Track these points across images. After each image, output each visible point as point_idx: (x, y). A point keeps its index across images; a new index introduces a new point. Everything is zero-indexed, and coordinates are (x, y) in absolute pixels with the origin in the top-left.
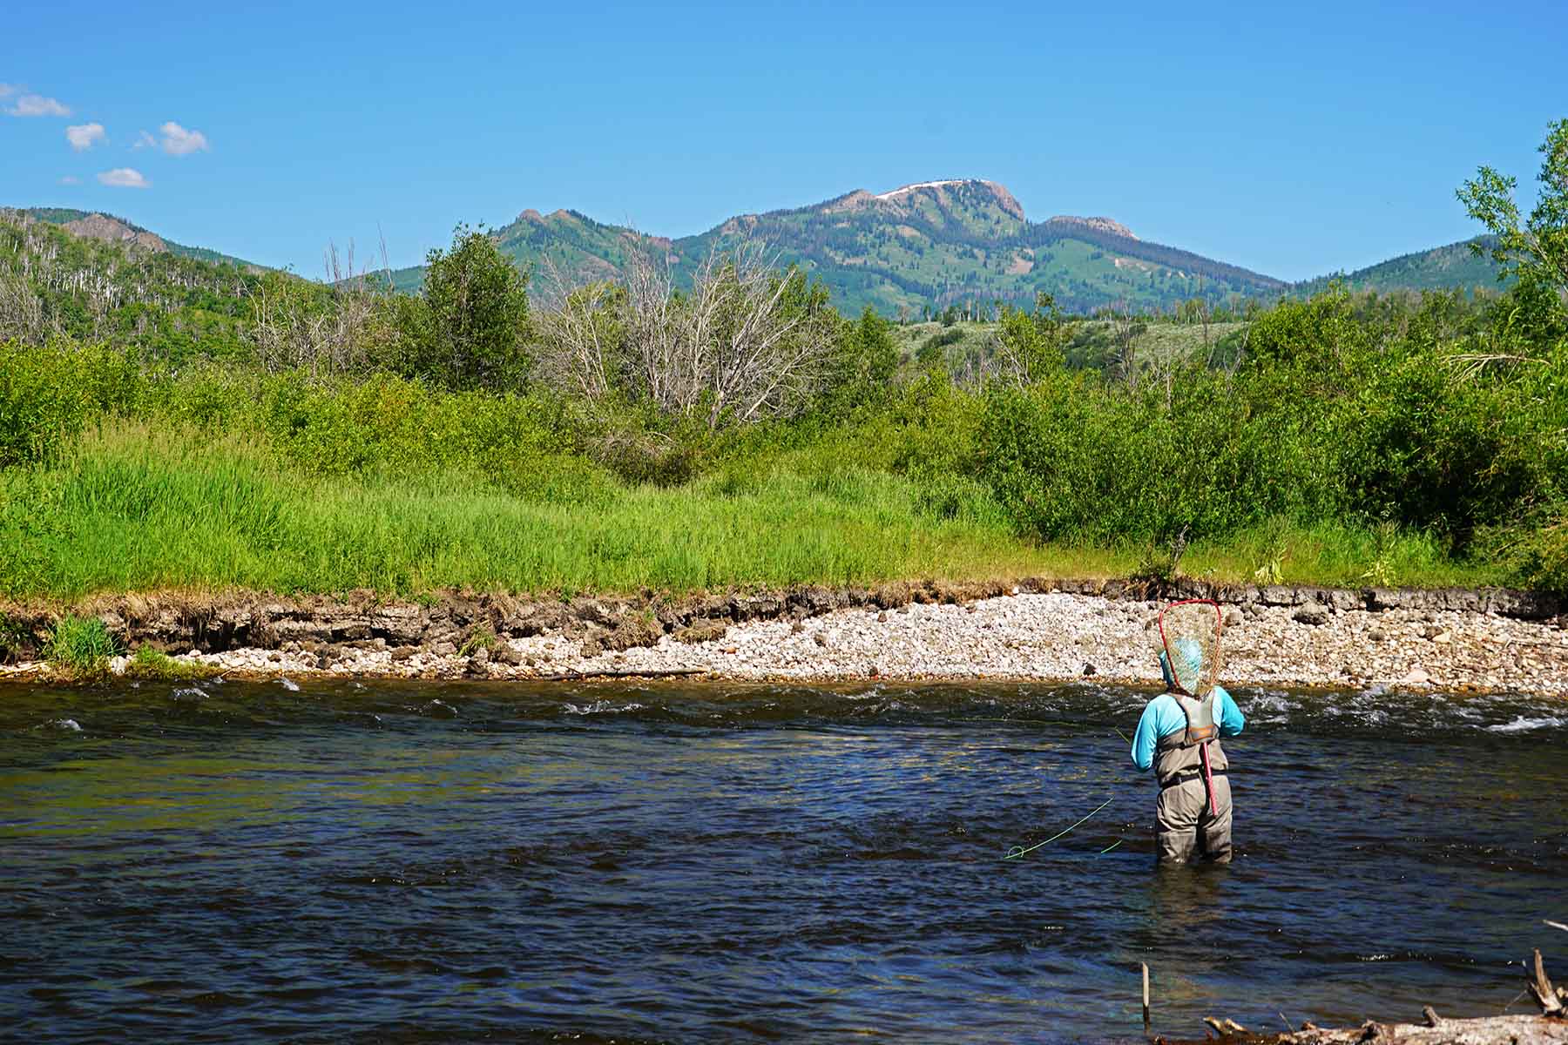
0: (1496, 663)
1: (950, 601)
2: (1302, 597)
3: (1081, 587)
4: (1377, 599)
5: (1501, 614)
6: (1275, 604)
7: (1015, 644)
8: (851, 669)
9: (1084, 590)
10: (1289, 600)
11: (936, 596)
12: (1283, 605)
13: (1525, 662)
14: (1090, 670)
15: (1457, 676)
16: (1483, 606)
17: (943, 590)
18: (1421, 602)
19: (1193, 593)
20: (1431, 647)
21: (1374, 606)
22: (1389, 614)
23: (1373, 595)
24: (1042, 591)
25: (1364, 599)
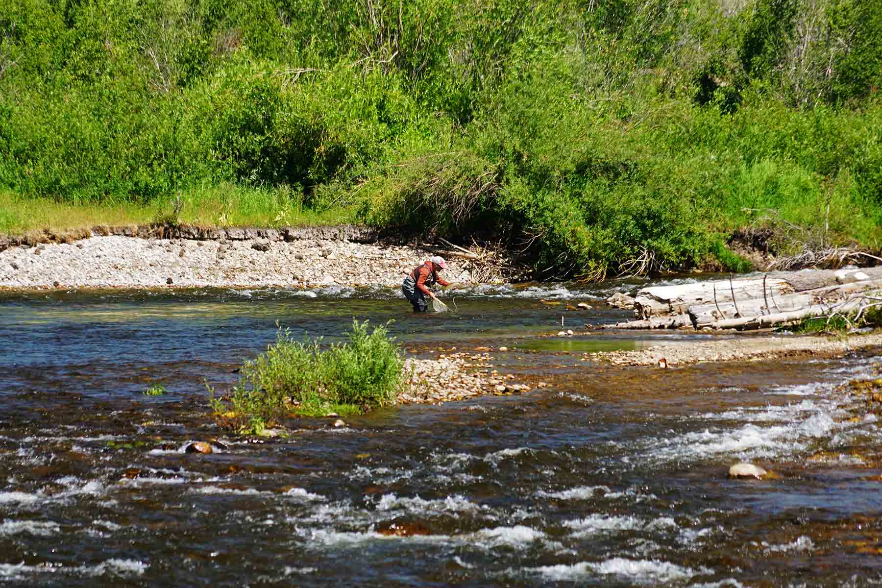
0: (362, 270)
1: (63, 241)
2: (249, 235)
3: (124, 231)
4: (290, 234)
5: (351, 241)
6: (236, 239)
7: (119, 267)
8: (41, 282)
9: (126, 233)
10: (242, 236)
11: (53, 238)
12: (239, 240)
13: (375, 269)
14: (170, 281)
15: (347, 279)
16: (342, 237)
17: (58, 235)
18: (311, 235)
19: (189, 233)
20: (327, 263)
21: (288, 238)
22: (296, 242)
23: (287, 232)
24: (105, 234)
25: (282, 234)
